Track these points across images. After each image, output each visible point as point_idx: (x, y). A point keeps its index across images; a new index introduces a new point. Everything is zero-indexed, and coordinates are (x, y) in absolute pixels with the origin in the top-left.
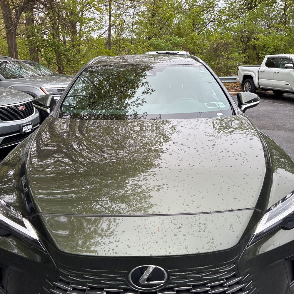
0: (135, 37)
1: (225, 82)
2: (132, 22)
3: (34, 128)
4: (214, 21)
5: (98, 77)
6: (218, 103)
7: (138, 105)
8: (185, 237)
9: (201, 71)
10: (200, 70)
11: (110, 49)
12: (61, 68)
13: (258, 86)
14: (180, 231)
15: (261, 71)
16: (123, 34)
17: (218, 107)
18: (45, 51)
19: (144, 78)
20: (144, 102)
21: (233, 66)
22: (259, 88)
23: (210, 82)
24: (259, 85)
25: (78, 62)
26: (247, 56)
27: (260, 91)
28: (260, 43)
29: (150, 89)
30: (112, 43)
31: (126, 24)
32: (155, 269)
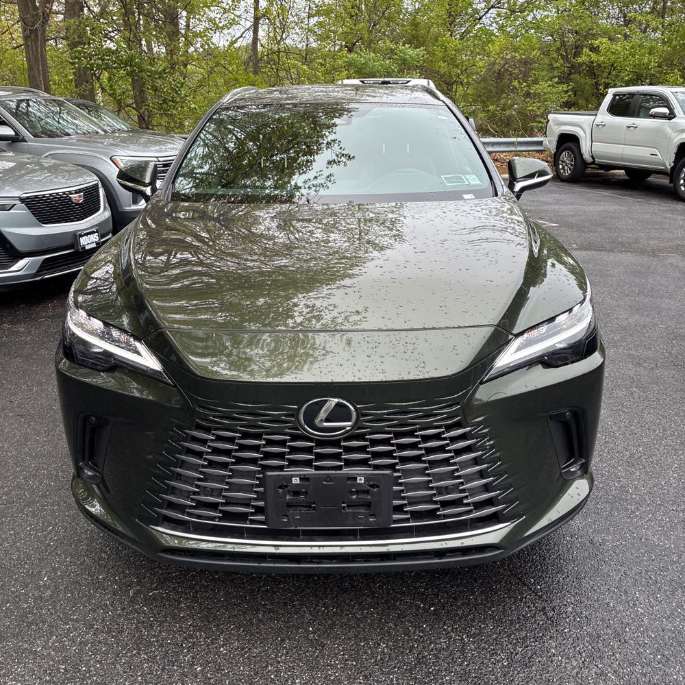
0: (314, 45)
1: (517, 151)
2: (307, 8)
3: (102, 240)
4: (499, 8)
5: (235, 132)
6: (468, 177)
7: (318, 188)
8: (382, 359)
9: (439, 117)
10: (439, 114)
11: (256, 73)
12: (146, 118)
13: (589, 160)
14: (376, 352)
15: (598, 125)
16: (286, 38)
17: (467, 183)
18: (110, 79)
19: (332, 131)
20: (330, 181)
21: (539, 113)
22: (593, 163)
23: (455, 138)
24: (592, 157)
25: (184, 104)
26: (572, 89)
27: (596, 171)
28: (602, 59)
29: (343, 155)
30: (261, 59)
31: (293, 14)
32: (338, 405)
